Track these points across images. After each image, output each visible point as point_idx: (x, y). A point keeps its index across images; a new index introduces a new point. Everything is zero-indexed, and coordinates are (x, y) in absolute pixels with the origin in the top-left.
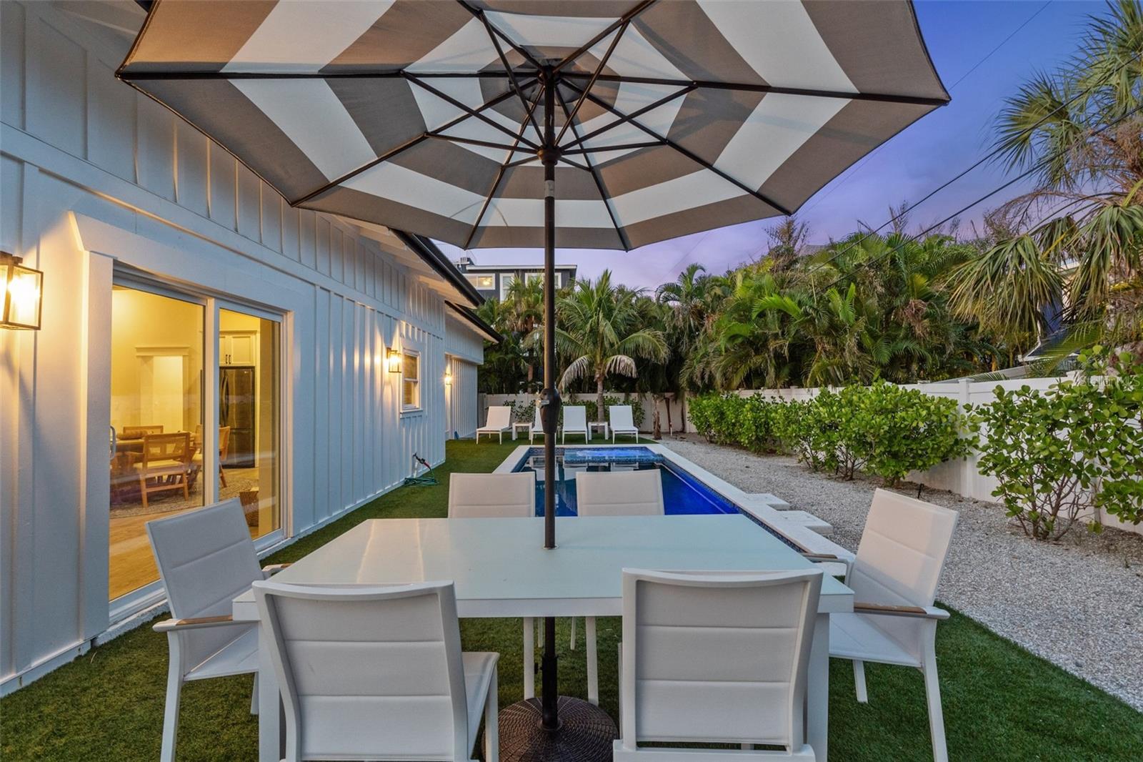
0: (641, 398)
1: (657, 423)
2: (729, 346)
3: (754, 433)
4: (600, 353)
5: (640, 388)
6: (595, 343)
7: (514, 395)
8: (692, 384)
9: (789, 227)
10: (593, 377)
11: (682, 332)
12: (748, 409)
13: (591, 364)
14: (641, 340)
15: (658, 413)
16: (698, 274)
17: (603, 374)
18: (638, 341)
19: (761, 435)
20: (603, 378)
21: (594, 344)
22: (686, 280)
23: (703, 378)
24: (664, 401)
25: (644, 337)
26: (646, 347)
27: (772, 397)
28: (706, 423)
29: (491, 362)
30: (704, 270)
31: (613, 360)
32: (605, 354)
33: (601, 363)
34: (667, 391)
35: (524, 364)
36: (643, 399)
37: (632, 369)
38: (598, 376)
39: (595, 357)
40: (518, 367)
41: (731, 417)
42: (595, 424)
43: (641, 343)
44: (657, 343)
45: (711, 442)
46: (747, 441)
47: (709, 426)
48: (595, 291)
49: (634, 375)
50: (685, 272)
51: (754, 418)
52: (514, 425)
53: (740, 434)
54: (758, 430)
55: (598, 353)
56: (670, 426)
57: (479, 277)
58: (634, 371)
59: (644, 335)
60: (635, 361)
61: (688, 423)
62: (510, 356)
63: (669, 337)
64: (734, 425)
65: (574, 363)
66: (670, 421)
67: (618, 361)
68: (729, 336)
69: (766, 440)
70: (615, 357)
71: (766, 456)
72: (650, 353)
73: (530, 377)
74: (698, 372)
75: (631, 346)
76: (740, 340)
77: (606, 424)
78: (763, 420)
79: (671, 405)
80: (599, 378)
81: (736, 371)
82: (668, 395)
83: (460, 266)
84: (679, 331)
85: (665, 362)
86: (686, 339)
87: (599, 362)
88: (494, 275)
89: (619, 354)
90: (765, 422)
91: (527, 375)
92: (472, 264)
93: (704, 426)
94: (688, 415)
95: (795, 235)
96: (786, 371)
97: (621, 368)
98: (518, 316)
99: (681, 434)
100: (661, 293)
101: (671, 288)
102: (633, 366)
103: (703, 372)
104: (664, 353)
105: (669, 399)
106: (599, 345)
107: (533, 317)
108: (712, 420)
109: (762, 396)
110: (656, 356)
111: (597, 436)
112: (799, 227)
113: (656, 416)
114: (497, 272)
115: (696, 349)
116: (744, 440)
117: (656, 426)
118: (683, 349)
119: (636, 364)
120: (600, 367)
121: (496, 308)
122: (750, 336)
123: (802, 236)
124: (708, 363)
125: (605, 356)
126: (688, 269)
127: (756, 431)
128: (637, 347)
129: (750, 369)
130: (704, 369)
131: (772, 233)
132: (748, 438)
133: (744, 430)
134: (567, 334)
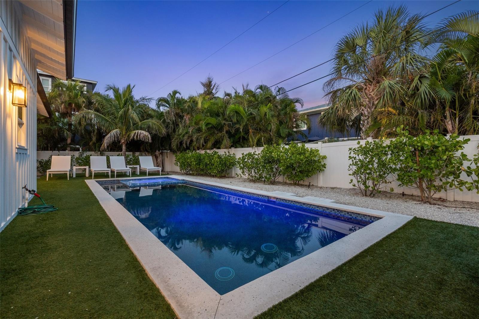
9: (209, 83)
10: (120, 142)
13: (120, 135)
14: (151, 124)
16: (177, 95)
17: (128, 140)
18: (149, 125)
20: (126, 143)
21: (122, 123)
22: (172, 97)
24: (154, 156)
25: (152, 122)
26: (154, 127)
27: (225, 152)
30: (180, 94)
31: (135, 133)
33: (125, 135)
35: (67, 133)
37: (148, 138)
38: (123, 141)
40: (61, 135)
42: (131, 166)
43: (151, 125)
44: (160, 126)
49: (150, 141)
52: (74, 168)
58: (150, 139)
59: (152, 121)
60: (149, 134)
65: (112, 133)
67: (139, 134)
70: (137, 131)
72: (156, 131)
73: (69, 141)
81: (209, 140)
82: (157, 153)
85: (165, 136)
89: (139, 130)
91: (67, 140)
95: (212, 87)
97: (141, 137)
98: (62, 103)
100: (159, 101)
101: (164, 100)
102: (149, 136)
104: (164, 131)
106: (126, 123)
107: (74, 105)
110: (160, 133)
111: (134, 174)
112: (213, 84)
119: (151, 135)
122: (215, 124)
123: (215, 88)
126: (172, 92)
129: (216, 139)
131: (204, 85)
132: (217, 171)
133: (214, 167)
134: (104, 116)
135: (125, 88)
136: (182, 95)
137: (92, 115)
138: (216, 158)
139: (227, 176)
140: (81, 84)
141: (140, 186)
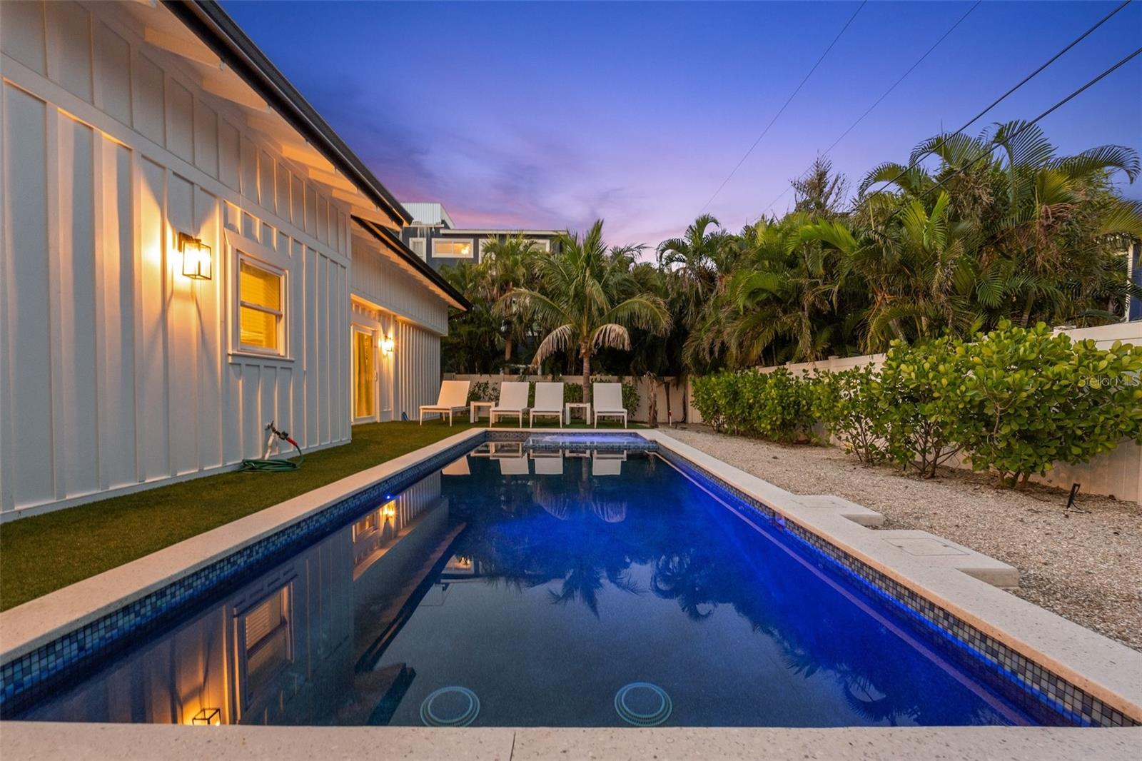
0: (636, 381)
1: (653, 407)
2: (749, 304)
3: (779, 416)
4: (588, 324)
5: (635, 368)
6: (581, 310)
7: (488, 375)
8: (697, 360)
9: (820, 180)
10: (578, 352)
11: (688, 300)
12: (773, 385)
13: (575, 335)
14: (637, 306)
15: (655, 395)
16: (710, 229)
17: (590, 349)
18: (634, 308)
19: (788, 418)
20: (589, 353)
21: (579, 310)
22: (695, 234)
23: (712, 352)
24: (664, 385)
25: (640, 303)
26: (643, 314)
27: (803, 372)
28: (714, 407)
29: (459, 335)
30: (717, 223)
31: (602, 331)
32: (593, 324)
33: (588, 336)
34: (668, 374)
35: (499, 339)
36: (639, 382)
37: (624, 340)
38: (583, 351)
39: (580, 326)
40: (492, 342)
41: (748, 396)
42: (574, 405)
43: (638, 310)
44: (656, 310)
45: (719, 431)
46: (769, 427)
47: (717, 412)
48: (583, 248)
49: (627, 348)
50: (694, 224)
51: (781, 397)
52: (473, 404)
53: (759, 418)
54: (786, 413)
55: (585, 323)
56: (669, 414)
57: (455, 243)
58: (627, 342)
59: (641, 300)
60: (628, 330)
61: (690, 409)
62: (483, 329)
63: (671, 305)
64: (751, 407)
65: (554, 332)
66: (669, 409)
67: (608, 331)
68: (749, 291)
69: (794, 426)
70: (605, 326)
71: (792, 446)
72: (648, 323)
73: (508, 356)
74: (706, 345)
75: (624, 314)
76: (764, 296)
77: (588, 405)
78: (792, 399)
79: (672, 389)
80: (585, 353)
81: (755, 337)
82: (667, 379)
83: (433, 230)
84: (684, 298)
85: (666, 334)
86: (692, 308)
87: (585, 334)
88: (472, 241)
89: (610, 323)
90: (795, 402)
91: (503, 352)
92: (447, 227)
93: (711, 411)
94: (690, 399)
95: (826, 190)
96: (825, 334)
97: (611, 339)
99: (683, 423)
100: (663, 251)
101: (674, 245)
102: (626, 336)
103: (713, 343)
104: (665, 322)
105: (669, 384)
106: (586, 313)
107: (511, 284)
108: (722, 402)
109: (788, 372)
110: (655, 327)
111: (577, 419)
112: (832, 180)
113: (653, 400)
114: (476, 237)
115: (703, 318)
116: (765, 426)
117: (652, 412)
118: (688, 320)
119: (629, 334)
120: (586, 341)
121: (468, 272)
122: (778, 291)
123: (836, 189)
124: (719, 332)
125: (593, 326)
126: (697, 222)
127: (782, 414)
128: (632, 316)
129: (776, 333)
130: (713, 340)
131: (799, 187)
132: (770, 424)
133: (765, 412)
134: (548, 300)
135: (590, 232)
136: (723, 226)
137: (525, 299)
138: (771, 388)
139: (814, 440)
140: (526, 241)
141: (592, 449)
